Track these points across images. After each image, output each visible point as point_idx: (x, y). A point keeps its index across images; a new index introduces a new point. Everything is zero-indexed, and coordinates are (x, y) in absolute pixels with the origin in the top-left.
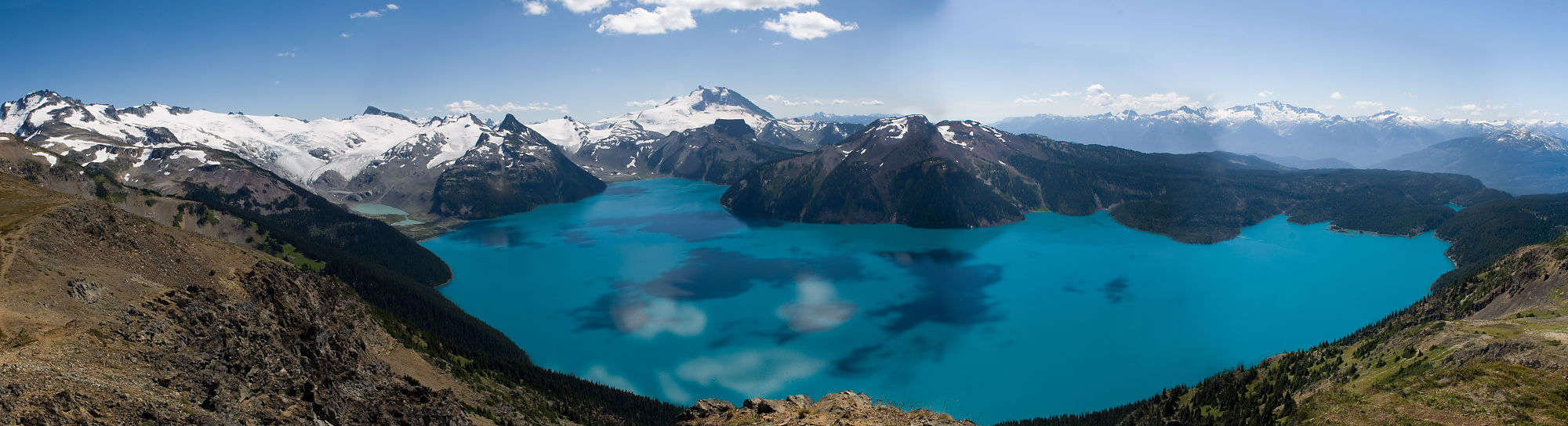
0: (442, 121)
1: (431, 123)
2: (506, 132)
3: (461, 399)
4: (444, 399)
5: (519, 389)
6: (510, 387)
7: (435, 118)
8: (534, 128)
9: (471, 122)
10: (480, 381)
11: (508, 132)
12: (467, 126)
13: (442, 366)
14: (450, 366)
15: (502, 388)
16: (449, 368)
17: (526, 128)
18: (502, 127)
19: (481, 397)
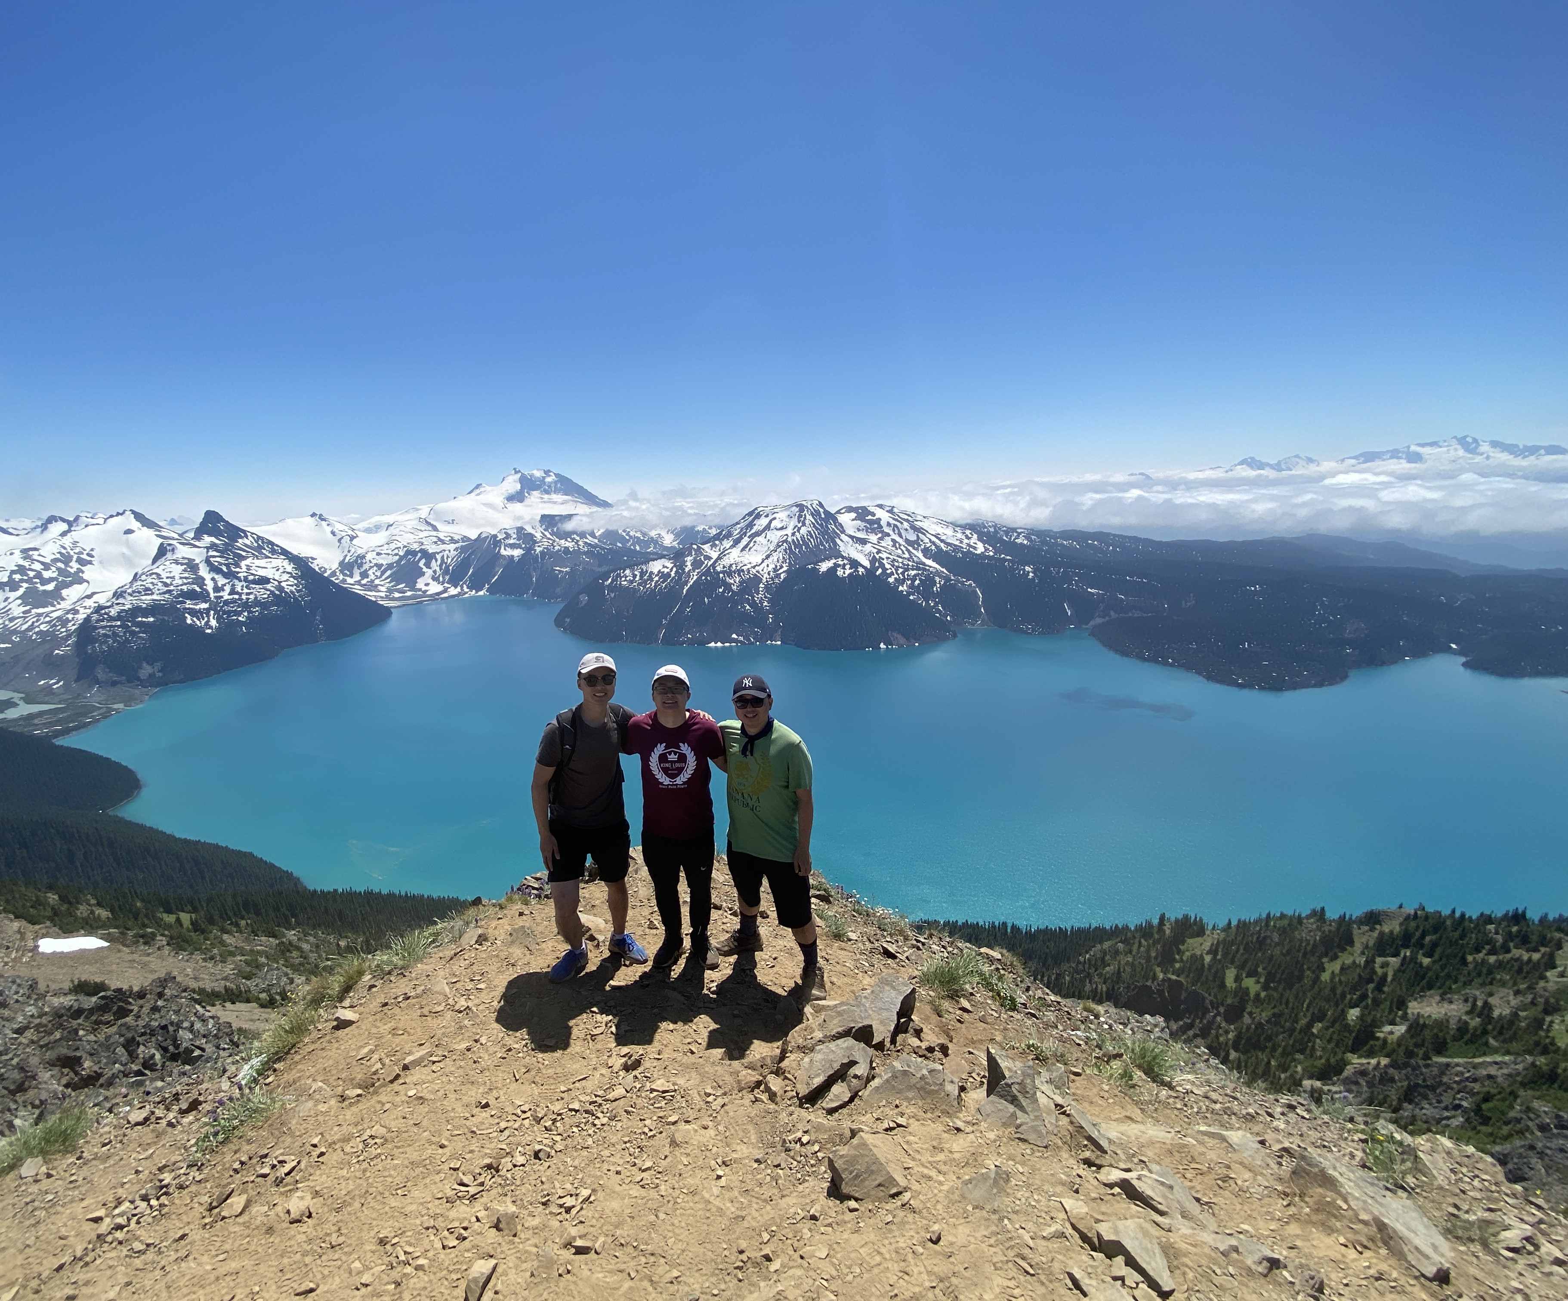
0: (70, 524)
1: (44, 527)
2: (208, 539)
3: (194, 985)
4: (160, 995)
5: (291, 935)
6: (274, 936)
7: (52, 519)
8: (260, 531)
9: (135, 525)
10: (223, 943)
11: (213, 539)
12: (129, 532)
13: (149, 940)
14: (163, 935)
15: (264, 943)
16: (161, 940)
17: (244, 532)
18: (200, 532)
19: (229, 969)
